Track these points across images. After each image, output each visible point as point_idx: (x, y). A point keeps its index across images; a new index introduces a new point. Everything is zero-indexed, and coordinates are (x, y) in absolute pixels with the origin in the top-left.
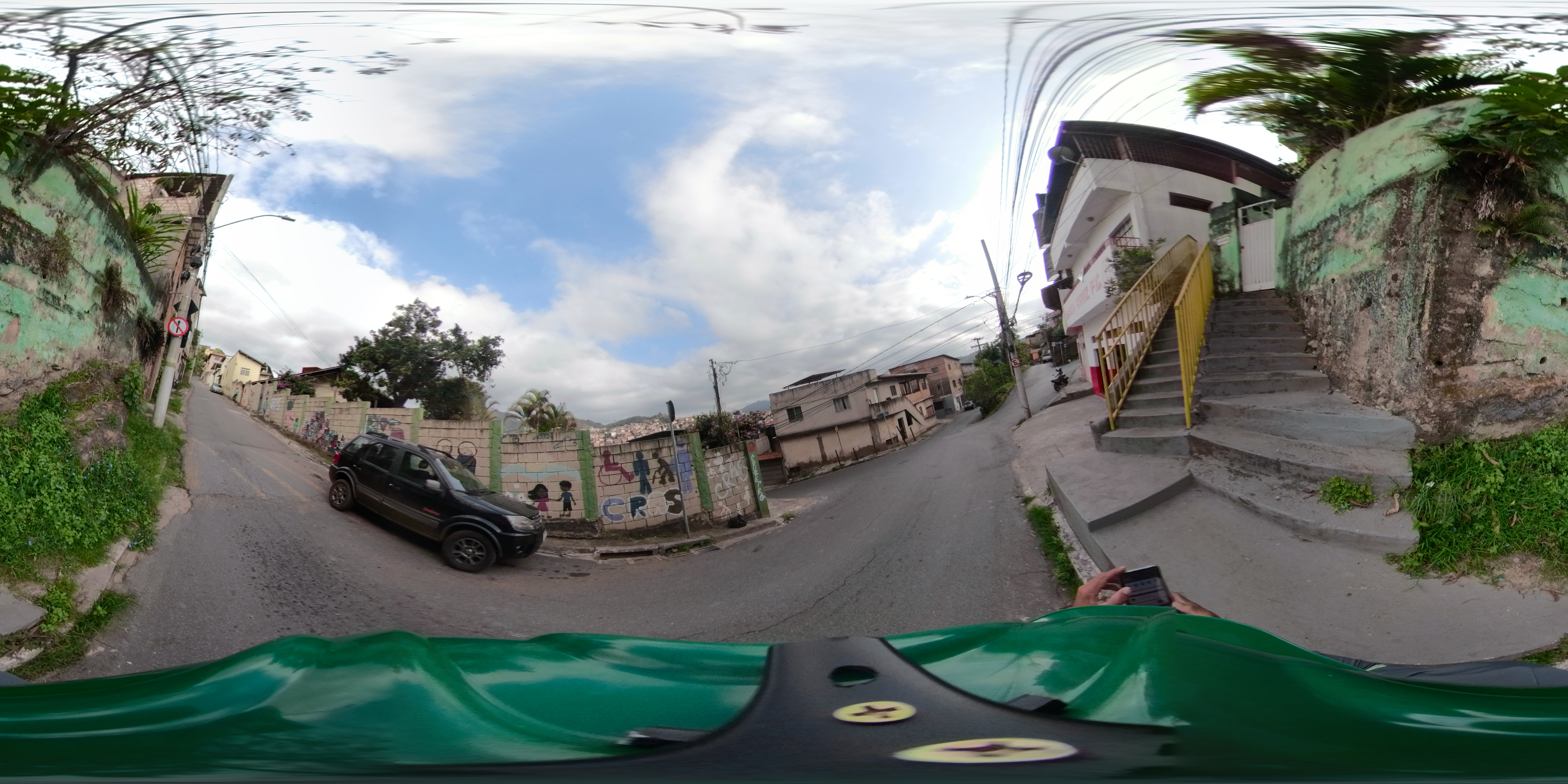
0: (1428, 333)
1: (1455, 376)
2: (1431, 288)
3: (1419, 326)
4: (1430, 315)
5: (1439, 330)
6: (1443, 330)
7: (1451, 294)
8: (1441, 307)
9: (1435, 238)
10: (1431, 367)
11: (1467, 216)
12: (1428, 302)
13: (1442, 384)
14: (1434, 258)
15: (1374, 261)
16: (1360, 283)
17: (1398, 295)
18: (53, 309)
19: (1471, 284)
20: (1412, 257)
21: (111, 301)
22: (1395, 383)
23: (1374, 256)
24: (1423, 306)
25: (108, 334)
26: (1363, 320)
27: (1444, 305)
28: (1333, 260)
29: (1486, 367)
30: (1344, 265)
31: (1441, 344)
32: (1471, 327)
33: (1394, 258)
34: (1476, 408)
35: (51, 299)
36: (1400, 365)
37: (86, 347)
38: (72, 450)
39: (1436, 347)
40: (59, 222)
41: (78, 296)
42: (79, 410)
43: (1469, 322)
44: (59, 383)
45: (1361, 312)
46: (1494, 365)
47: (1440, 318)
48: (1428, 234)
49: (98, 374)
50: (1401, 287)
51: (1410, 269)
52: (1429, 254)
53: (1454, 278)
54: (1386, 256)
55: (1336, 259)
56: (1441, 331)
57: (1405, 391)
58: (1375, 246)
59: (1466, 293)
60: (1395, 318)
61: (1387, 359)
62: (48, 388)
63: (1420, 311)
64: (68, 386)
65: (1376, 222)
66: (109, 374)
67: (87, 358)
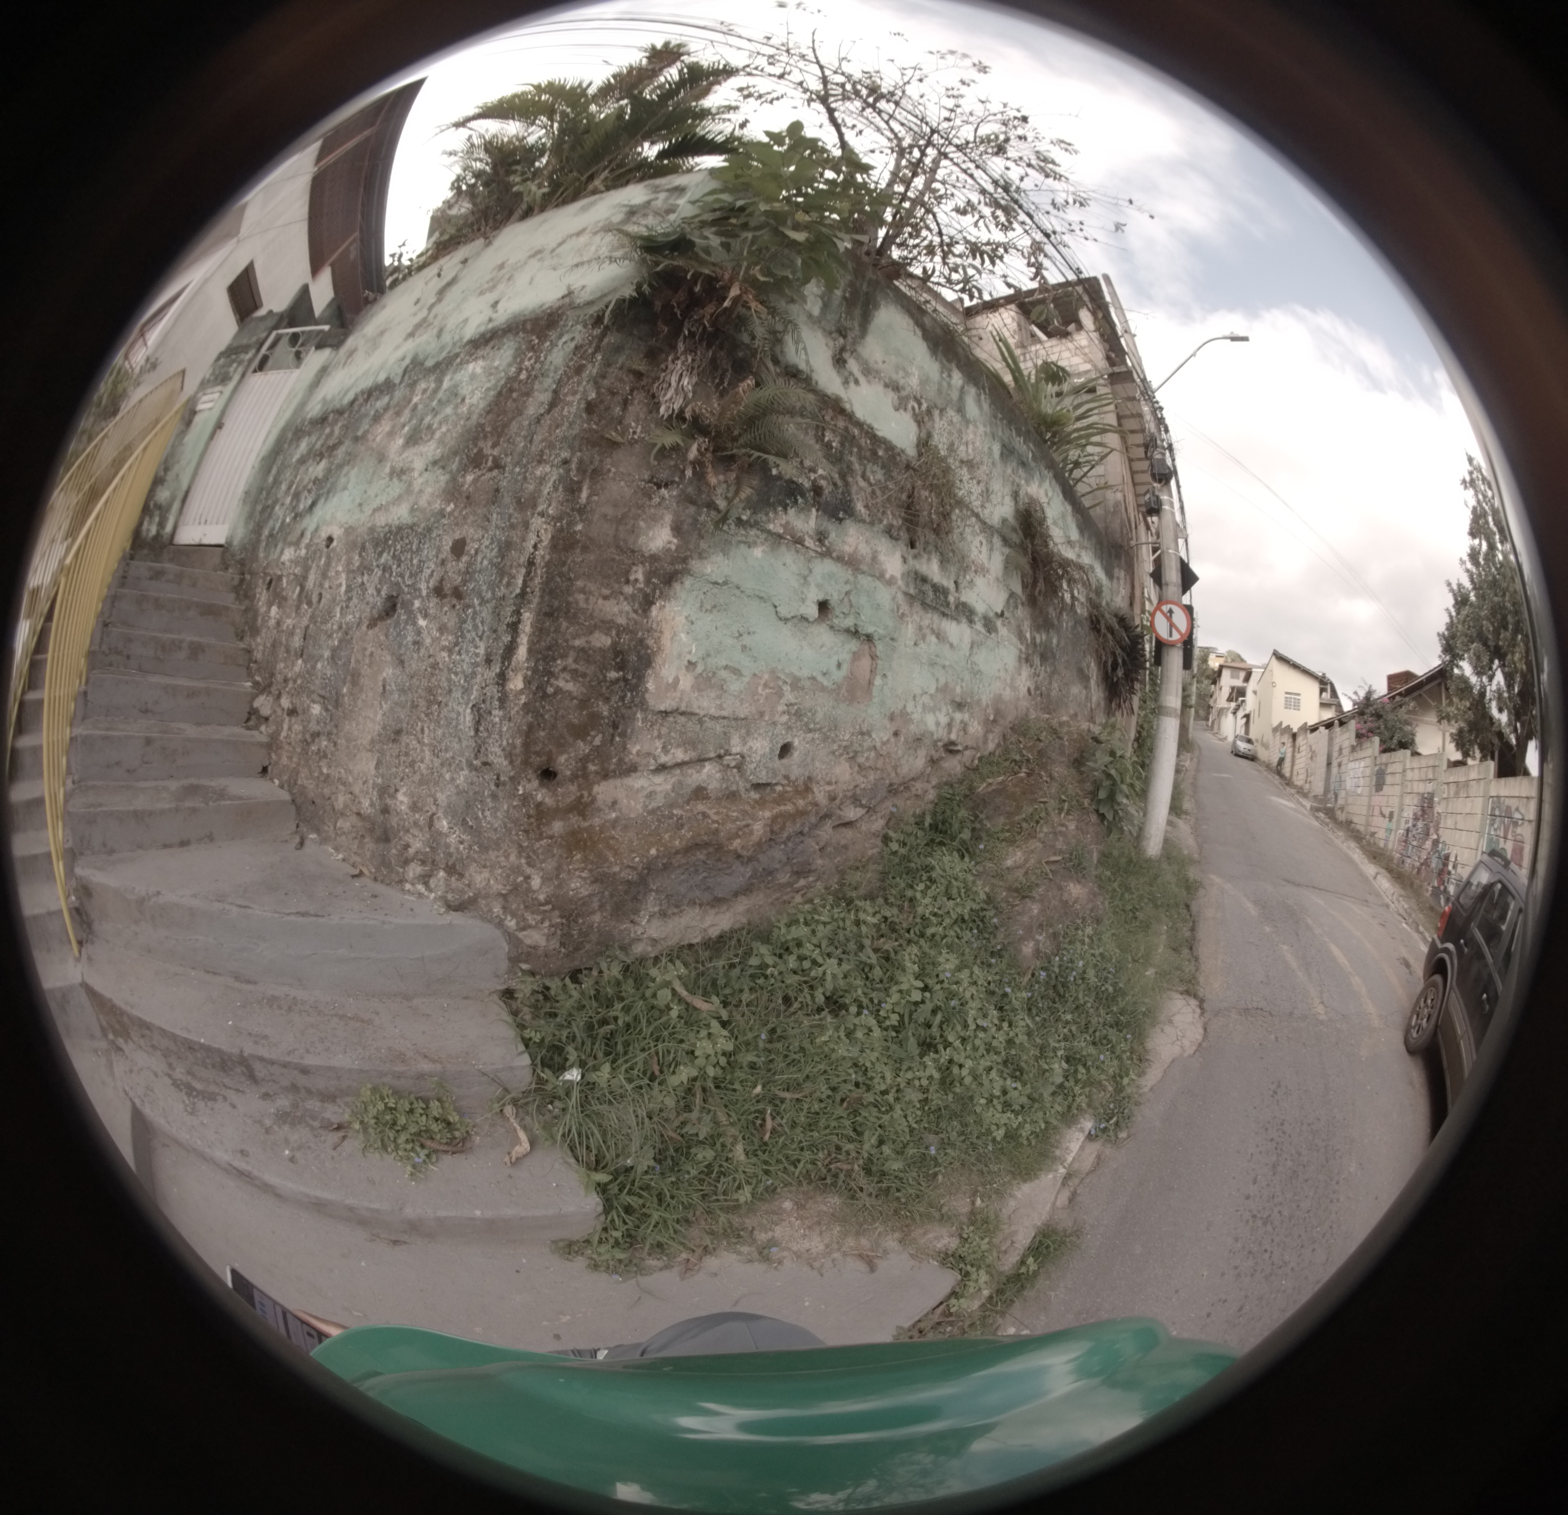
0: (523, 699)
1: (587, 805)
2: (537, 580)
3: (502, 678)
4: (530, 651)
5: (550, 690)
6: (558, 690)
7: (581, 597)
8: (557, 631)
9: (564, 456)
10: (530, 786)
11: (634, 406)
12: (528, 617)
13: (558, 827)
14: (554, 504)
15: (423, 502)
16: (380, 554)
17: (458, 594)
18: (936, 617)
19: (628, 572)
20: (507, 499)
21: (1041, 585)
22: (443, 824)
23: (429, 490)
24: (514, 627)
25: (1044, 658)
26: (372, 654)
27: (565, 624)
28: (345, 488)
29: (658, 779)
30: (360, 505)
31: (554, 727)
32: (625, 680)
33: (468, 498)
34: (643, 881)
35: (931, 594)
36: (453, 779)
37: (1007, 694)
38: (1000, 936)
39: (542, 734)
40: (919, 422)
41: (980, 581)
42: (1011, 842)
43: (621, 667)
44: (961, 782)
45: (370, 632)
46: (678, 772)
47: (554, 660)
48: (551, 446)
49: (1041, 753)
50: (468, 574)
51: (497, 527)
52: (546, 492)
53: (592, 557)
54: (452, 492)
55: (350, 486)
56: (555, 693)
57: (470, 847)
58: (435, 463)
59: (616, 594)
60: (445, 654)
61: (422, 761)
62: (940, 797)
63: (507, 638)
64: (981, 788)
65: (456, 407)
66: (1062, 753)
67: (1010, 718)
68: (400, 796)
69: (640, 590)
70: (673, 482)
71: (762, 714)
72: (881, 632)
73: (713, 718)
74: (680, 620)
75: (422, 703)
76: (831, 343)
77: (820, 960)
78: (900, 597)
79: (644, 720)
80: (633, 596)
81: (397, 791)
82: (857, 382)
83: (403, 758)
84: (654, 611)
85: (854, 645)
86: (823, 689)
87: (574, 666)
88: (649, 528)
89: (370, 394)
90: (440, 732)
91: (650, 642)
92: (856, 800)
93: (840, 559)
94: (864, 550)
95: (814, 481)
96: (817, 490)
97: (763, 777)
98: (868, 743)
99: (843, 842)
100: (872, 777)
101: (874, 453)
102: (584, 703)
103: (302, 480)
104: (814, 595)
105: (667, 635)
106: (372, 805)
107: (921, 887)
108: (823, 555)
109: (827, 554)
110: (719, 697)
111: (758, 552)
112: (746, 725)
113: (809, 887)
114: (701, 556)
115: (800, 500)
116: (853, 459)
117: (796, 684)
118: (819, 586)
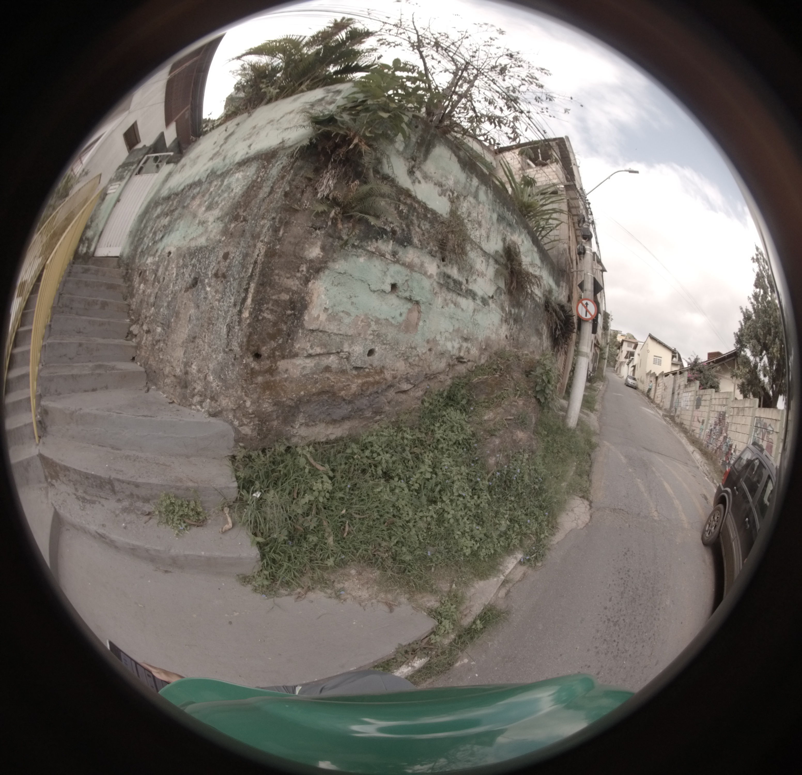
0: (248, 321)
1: (274, 370)
2: (258, 270)
3: (240, 313)
4: (253, 300)
5: (260, 318)
6: (264, 318)
7: (277, 278)
8: (265, 292)
9: (273, 215)
10: (249, 360)
11: (308, 194)
12: (252, 286)
13: (260, 379)
14: (267, 237)
15: (212, 236)
16: (192, 259)
17: (224, 276)
18: (454, 296)
19: (299, 267)
20: (248, 235)
21: (514, 284)
22: (211, 378)
23: (215, 231)
24: (246, 290)
25: (516, 321)
26: (185, 304)
27: (269, 289)
28: (178, 230)
29: (308, 361)
30: (184, 237)
31: (261, 334)
32: (295, 315)
33: (231, 234)
34: (297, 407)
35: (452, 284)
36: (216, 358)
37: (493, 337)
38: (478, 452)
39: (256, 337)
40: (452, 202)
41: (480, 280)
42: (487, 407)
43: (293, 309)
44: (465, 377)
45: (185, 294)
46: (317, 358)
47: (263, 304)
48: (268, 211)
49: (508, 366)
50: (229, 267)
51: (243, 247)
52: (264, 232)
53: (283, 260)
54: (225, 232)
55: (180, 229)
56: (263, 319)
57: (221, 388)
58: (218, 219)
59: (292, 277)
60: (217, 303)
61: (204, 350)
62: (453, 383)
63: (243, 295)
64: (475, 380)
65: (229, 194)
66: (519, 366)
67: (495, 349)
68: (193, 366)
69: (304, 275)
70: (322, 227)
71: (360, 334)
72: (424, 300)
73: (335, 334)
74: (322, 289)
75: (206, 324)
76: (407, 164)
77: (381, 453)
78: (435, 284)
79: (302, 333)
80: (301, 278)
81: (192, 364)
82: (419, 182)
83: (196, 349)
84: (310, 285)
85: (409, 305)
86: (392, 325)
87: (272, 308)
88: (310, 247)
89: (191, 186)
90: (212, 337)
91: (307, 298)
92: (407, 380)
93: (403, 264)
94: (417, 261)
95: (392, 228)
96: (394, 232)
97: (359, 364)
98: (414, 353)
99: (400, 400)
100: (417, 369)
101: (426, 216)
102: (275, 324)
103: (157, 226)
104: (389, 281)
105: (315, 295)
106: (181, 371)
107: (438, 425)
108: (394, 262)
109: (397, 262)
110: (339, 325)
111: (362, 260)
112: (352, 339)
113: (381, 420)
114: (334, 261)
115: (385, 236)
116: (414, 218)
117: (378, 321)
118: (392, 277)
